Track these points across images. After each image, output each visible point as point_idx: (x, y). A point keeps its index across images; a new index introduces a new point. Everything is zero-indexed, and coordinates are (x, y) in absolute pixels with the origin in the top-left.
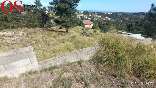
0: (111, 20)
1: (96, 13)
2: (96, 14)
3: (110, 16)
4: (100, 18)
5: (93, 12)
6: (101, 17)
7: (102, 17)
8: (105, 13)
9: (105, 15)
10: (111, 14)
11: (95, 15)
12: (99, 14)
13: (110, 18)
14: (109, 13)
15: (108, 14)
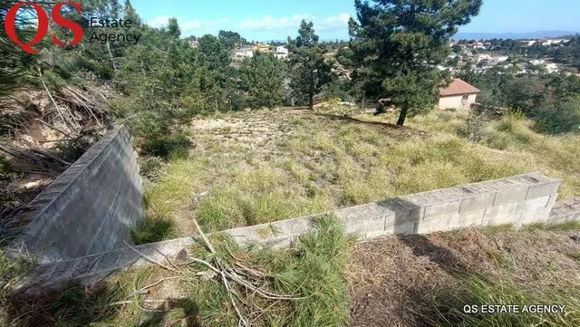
0: (562, 71)
1: (481, 45)
2: (481, 49)
3: (555, 55)
4: (499, 64)
5: (463, 42)
6: (504, 58)
7: (509, 60)
8: (531, 43)
9: (530, 48)
10: (567, 44)
11: (474, 52)
12: (498, 49)
13: (555, 61)
14: (553, 39)
15: (549, 42)
